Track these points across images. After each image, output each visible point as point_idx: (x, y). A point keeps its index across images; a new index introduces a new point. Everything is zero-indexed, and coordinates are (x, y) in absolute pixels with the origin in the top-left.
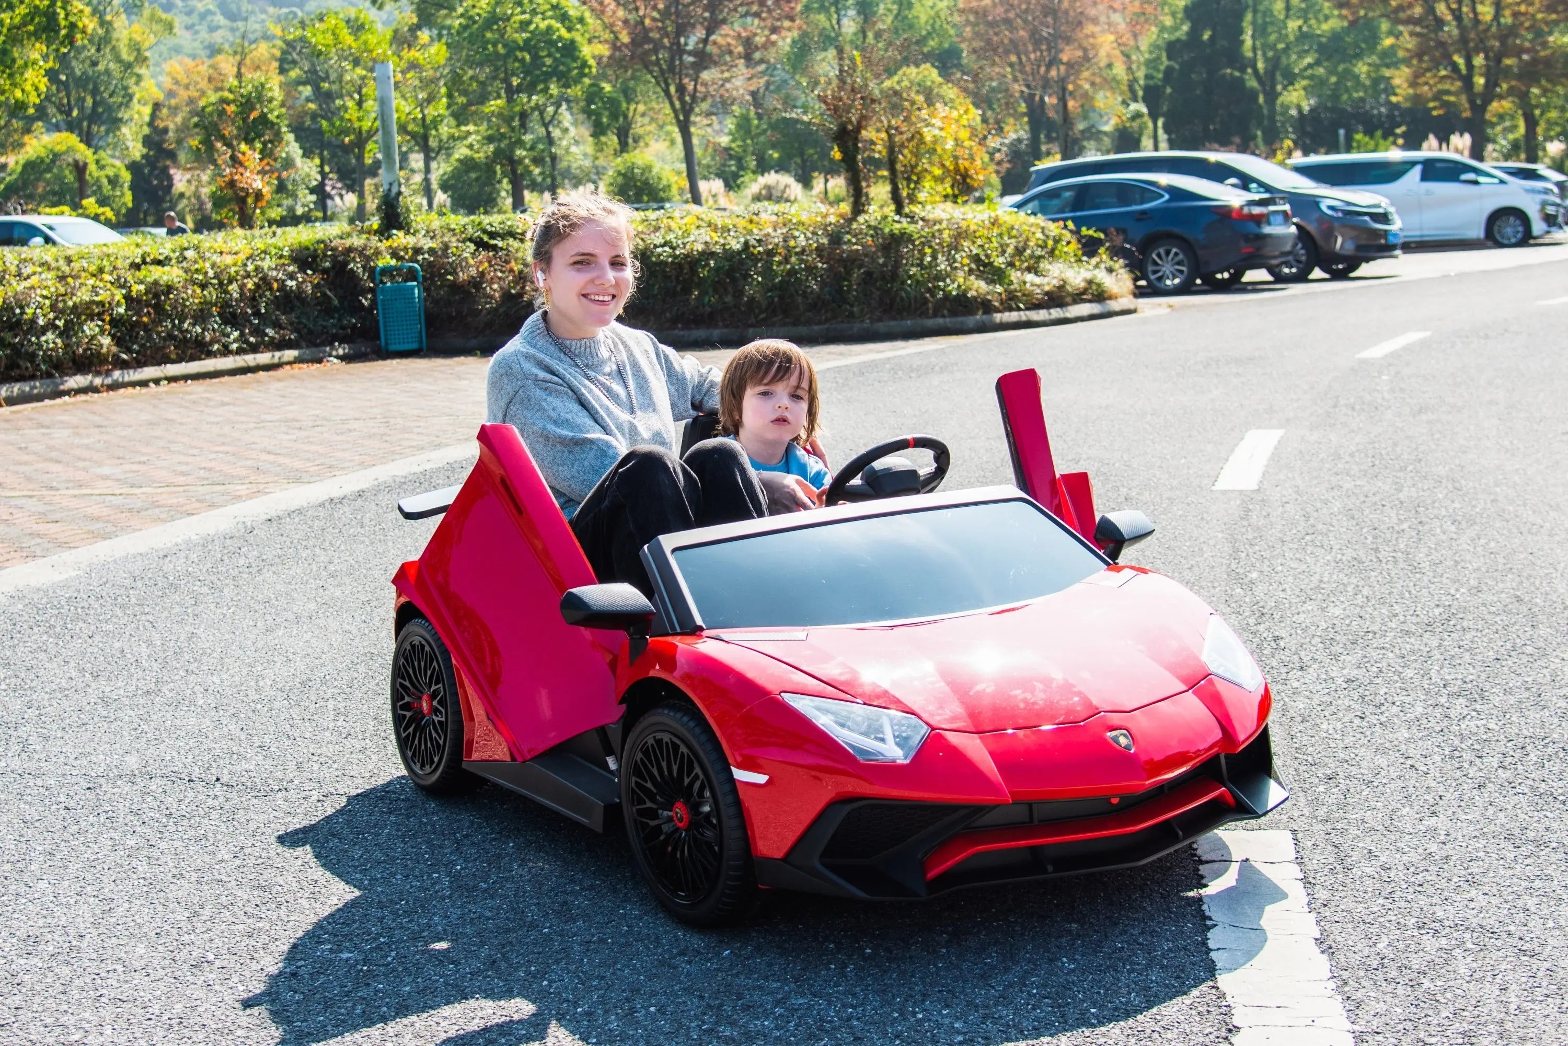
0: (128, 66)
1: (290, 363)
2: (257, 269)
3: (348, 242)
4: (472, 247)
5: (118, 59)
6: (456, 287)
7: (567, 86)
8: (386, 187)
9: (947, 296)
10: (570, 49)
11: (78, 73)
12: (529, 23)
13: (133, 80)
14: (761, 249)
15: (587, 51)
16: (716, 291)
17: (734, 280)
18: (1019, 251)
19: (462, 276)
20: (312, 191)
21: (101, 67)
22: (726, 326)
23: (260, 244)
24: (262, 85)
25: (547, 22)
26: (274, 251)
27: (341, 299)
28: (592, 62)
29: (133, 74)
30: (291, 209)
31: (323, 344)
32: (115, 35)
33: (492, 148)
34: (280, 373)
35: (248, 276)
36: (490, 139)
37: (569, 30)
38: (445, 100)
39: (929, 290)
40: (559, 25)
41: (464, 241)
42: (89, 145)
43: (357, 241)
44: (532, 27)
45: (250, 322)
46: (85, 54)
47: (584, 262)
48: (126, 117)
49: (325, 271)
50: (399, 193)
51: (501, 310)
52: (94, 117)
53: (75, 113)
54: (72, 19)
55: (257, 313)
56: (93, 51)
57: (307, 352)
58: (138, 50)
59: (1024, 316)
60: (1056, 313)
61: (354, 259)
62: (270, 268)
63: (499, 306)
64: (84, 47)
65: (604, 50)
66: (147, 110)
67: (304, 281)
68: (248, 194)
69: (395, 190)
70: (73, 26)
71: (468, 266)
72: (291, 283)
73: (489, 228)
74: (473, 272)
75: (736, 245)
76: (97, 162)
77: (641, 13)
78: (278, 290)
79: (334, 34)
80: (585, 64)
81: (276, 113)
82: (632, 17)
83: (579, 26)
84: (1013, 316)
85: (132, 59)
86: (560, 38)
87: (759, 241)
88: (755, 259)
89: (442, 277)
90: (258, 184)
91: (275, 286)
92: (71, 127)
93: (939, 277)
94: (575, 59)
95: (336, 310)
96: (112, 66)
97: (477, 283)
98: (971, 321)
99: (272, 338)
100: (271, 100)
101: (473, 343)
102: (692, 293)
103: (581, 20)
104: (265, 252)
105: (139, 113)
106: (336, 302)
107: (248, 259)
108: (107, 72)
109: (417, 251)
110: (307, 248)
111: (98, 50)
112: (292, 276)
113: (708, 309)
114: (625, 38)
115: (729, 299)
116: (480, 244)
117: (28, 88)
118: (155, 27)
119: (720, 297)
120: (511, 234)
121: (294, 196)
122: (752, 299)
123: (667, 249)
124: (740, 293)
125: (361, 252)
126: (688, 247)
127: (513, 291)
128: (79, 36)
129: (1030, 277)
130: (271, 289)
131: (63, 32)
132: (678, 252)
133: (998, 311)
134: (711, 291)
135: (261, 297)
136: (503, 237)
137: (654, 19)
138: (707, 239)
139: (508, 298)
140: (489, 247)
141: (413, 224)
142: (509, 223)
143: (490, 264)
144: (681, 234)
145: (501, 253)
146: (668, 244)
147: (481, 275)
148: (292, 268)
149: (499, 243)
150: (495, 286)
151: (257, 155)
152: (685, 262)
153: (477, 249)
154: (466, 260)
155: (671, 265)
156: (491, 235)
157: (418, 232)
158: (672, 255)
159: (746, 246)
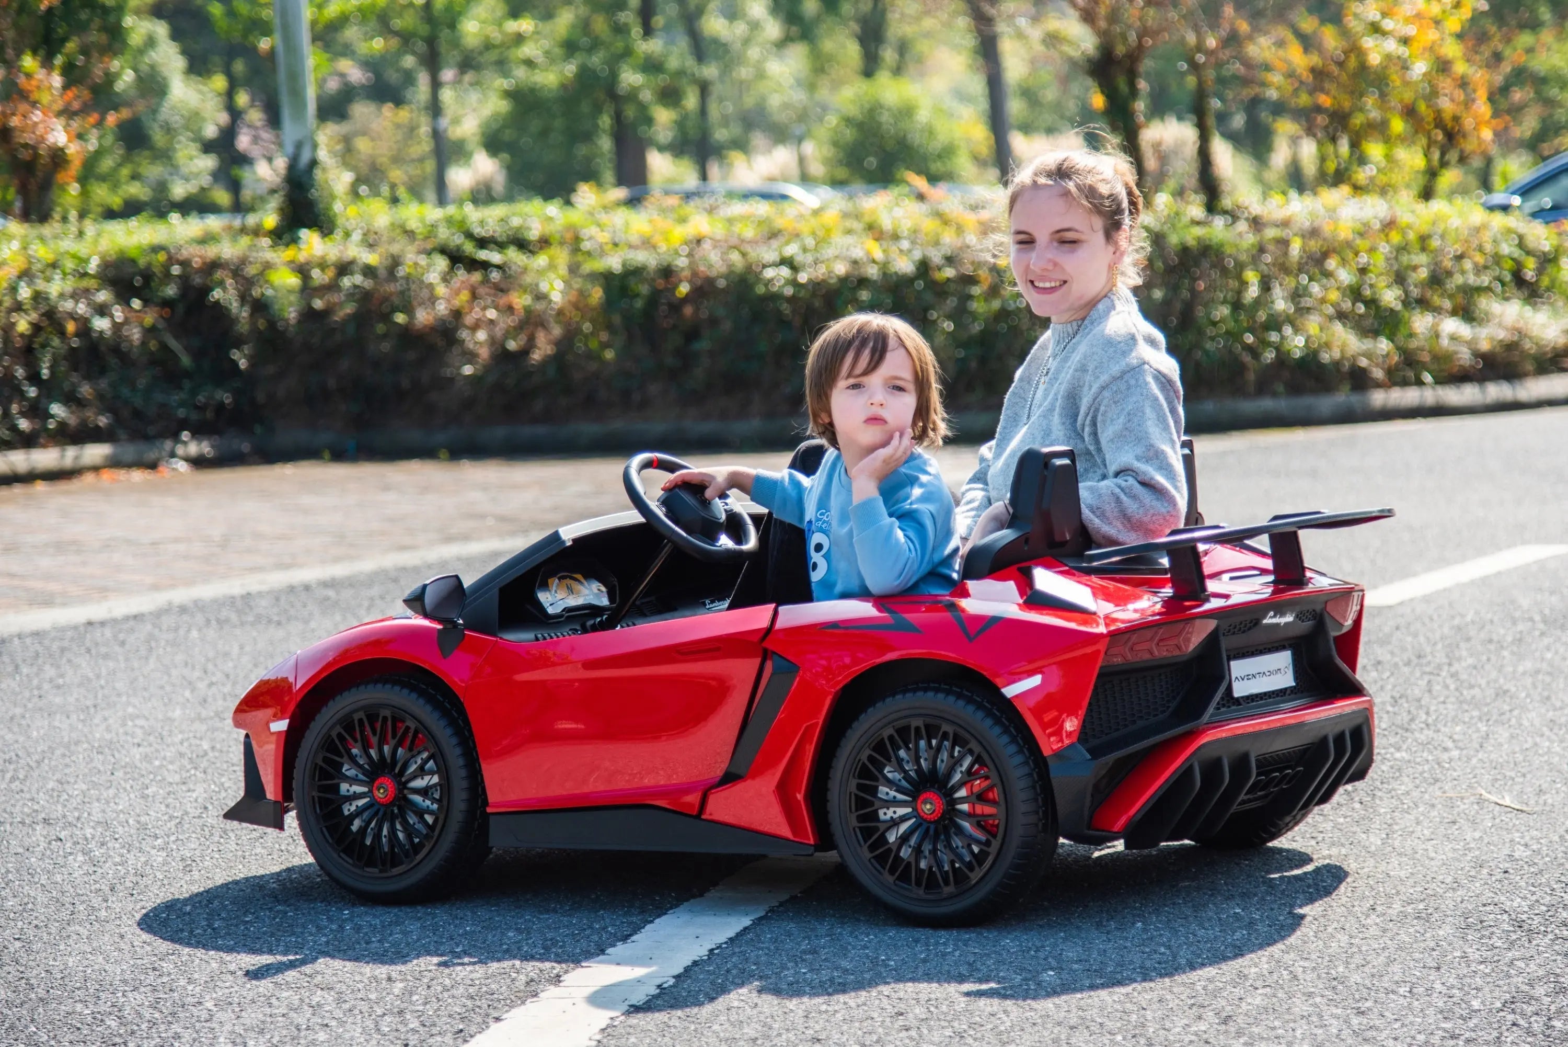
1: (96, 469)
2: (38, 297)
3: (211, 252)
4: (442, 263)
6: (412, 337)
8: (291, 150)
9: (1283, 359)
14: (950, 273)
18: (1436, 280)
19: (423, 317)
20: (208, 147)
23: (43, 252)
26: (69, 265)
27: (197, 355)
30: (162, 187)
31: (162, 435)
33: (570, 69)
34: (75, 484)
35: (18, 307)
36: (570, 47)
39: (1249, 348)
41: (429, 253)
43: (228, 250)
45: (22, 395)
49: (167, 303)
50: (314, 163)
51: (492, 378)
55: (34, 378)
57: (129, 451)
59: (1429, 395)
60: (1496, 391)
61: (221, 284)
62: (62, 296)
63: (487, 369)
67: (126, 321)
68: (33, 155)
69: (305, 157)
71: (433, 299)
72: (101, 324)
73: (478, 231)
74: (442, 308)
75: (904, 266)
78: (77, 334)
84: (1409, 396)
87: (948, 260)
89: (386, 317)
90: (58, 136)
91: (71, 327)
93: (1275, 324)
95: (187, 374)
98: (1326, 403)
99: (62, 425)
101: (440, 437)
104: (54, 265)
106: (186, 360)
107: (20, 277)
109: (344, 268)
112: (102, 310)
116: (456, 258)
120: (522, 244)
121: (165, 156)
123: (784, 271)
125: (237, 270)
126: (822, 269)
127: (510, 345)
129: (1451, 326)
130: (62, 333)
133: (1378, 385)
135: (44, 346)
136: (502, 246)
138: (858, 253)
139: (502, 356)
140: (474, 265)
141: (340, 221)
142: (516, 222)
143: (474, 296)
144: (810, 242)
145: (495, 275)
146: (788, 262)
147: (457, 314)
148: (103, 296)
149: (495, 257)
150: (481, 335)
151: (57, 80)
152: (814, 294)
153: (452, 268)
154: (431, 286)
155: (792, 300)
156: (482, 243)
157: (347, 235)
158: (794, 283)
159: (924, 267)
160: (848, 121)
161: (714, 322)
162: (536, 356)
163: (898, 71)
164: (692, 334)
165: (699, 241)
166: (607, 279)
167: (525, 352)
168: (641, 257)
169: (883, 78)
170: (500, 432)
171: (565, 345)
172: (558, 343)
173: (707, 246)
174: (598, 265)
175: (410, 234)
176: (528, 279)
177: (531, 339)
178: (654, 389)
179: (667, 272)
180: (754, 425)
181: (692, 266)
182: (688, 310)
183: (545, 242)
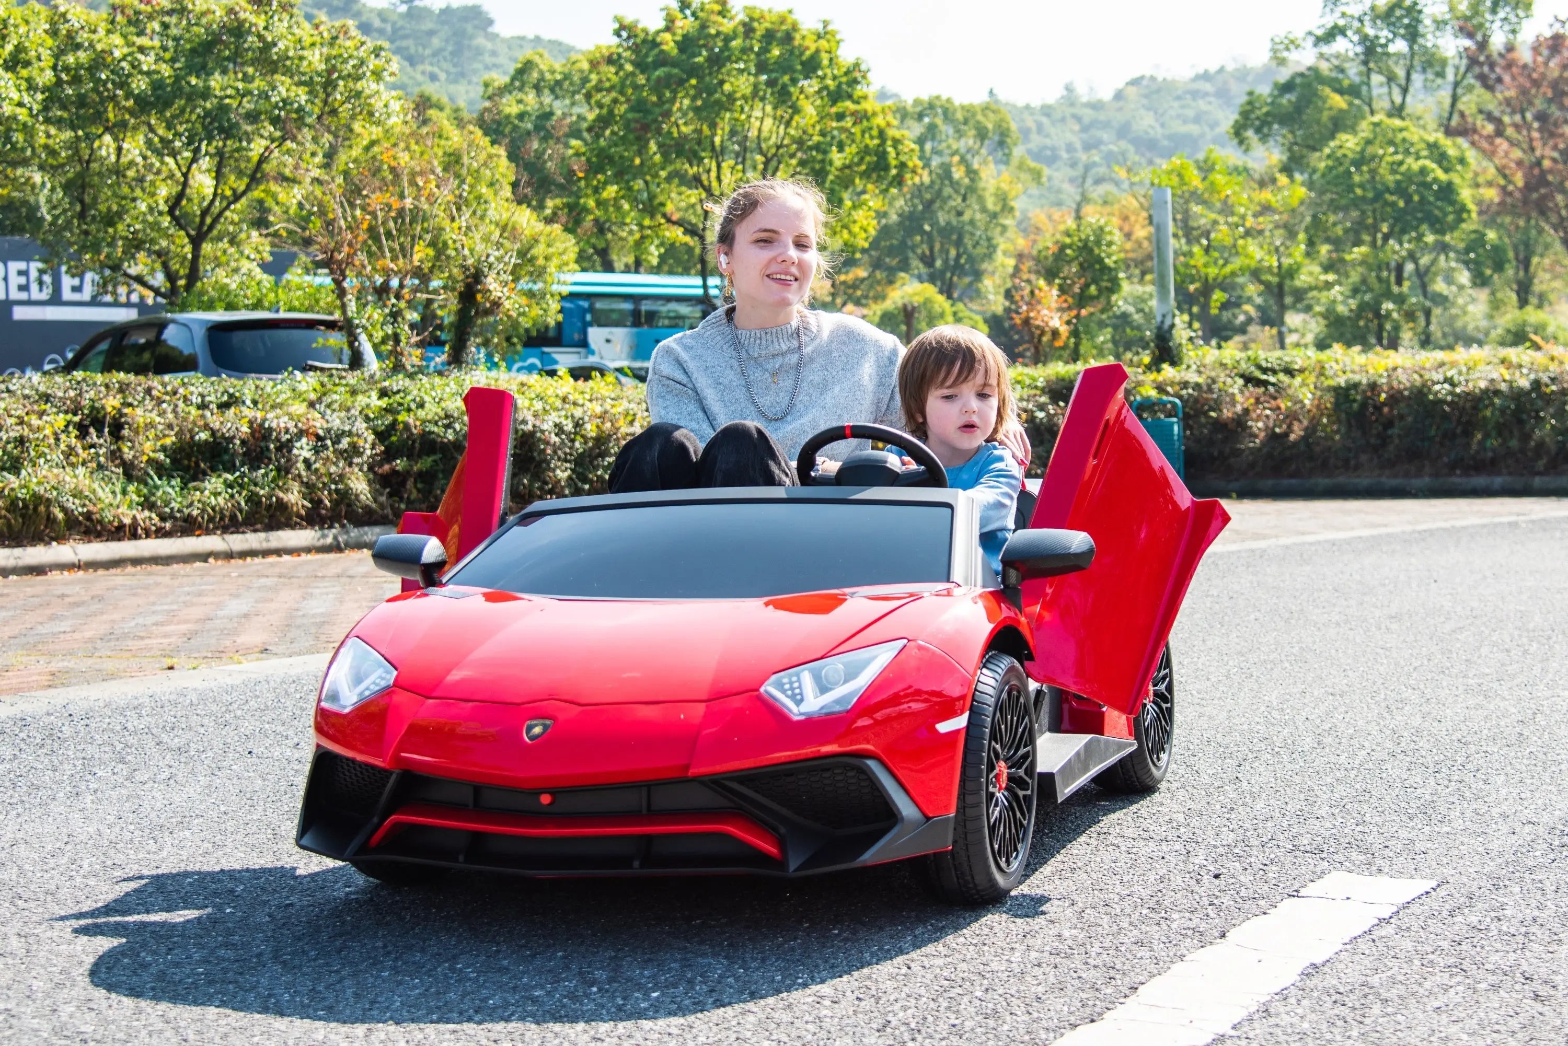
0: (994, 216)
4: (1240, 382)
5: (984, 210)
6: (1219, 425)
7: (1442, 232)
8: (1159, 319)
10: (1447, 192)
11: (942, 223)
12: (1401, 163)
13: (999, 229)
14: (1554, 388)
15: (1466, 195)
16: (1500, 434)
17: (1521, 422)
19: (1227, 413)
21: (966, 217)
22: (1510, 474)
24: (1101, 229)
25: (1421, 162)
28: (1472, 206)
29: (997, 224)
32: (981, 185)
36: (1355, 291)
37: (1446, 170)
38: (1303, 247)
40: (1434, 166)
41: (1233, 376)
42: (949, 297)
44: (1403, 168)
46: (952, 203)
47: (767, 239)
48: (990, 268)
50: (1173, 326)
51: (1265, 450)
52: (957, 268)
53: (938, 263)
54: (903, 158)
56: (959, 200)
58: (1004, 200)
63: (1263, 445)
64: (950, 197)
65: (1491, 194)
66: (1011, 262)
68: (1043, 333)
69: (1168, 323)
70: (902, 166)
71: (1233, 403)
72: (1041, 415)
73: (1264, 364)
74: (1238, 408)
75: (1524, 383)
76: (955, 314)
77: (1538, 153)
79: (1180, 175)
80: (1463, 209)
81: (1114, 258)
82: (1528, 159)
83: (1459, 167)
85: (998, 209)
86: (1436, 180)
87: (1553, 380)
88: (1548, 399)
89: (1205, 413)
92: (932, 279)
94: (1452, 203)
96: (978, 216)
97: (1240, 422)
100: (1110, 244)
101: (1235, 485)
102: (1473, 435)
103: (1462, 161)
105: (1004, 262)
108: (972, 222)
109: (1185, 385)
110: (1063, 380)
111: (964, 199)
112: (1042, 407)
113: (1490, 454)
114: (1519, 180)
115: (1514, 443)
116: (1249, 380)
117: (856, 229)
118: (1023, 176)
119: (1505, 441)
120: (1289, 372)
122: (1541, 444)
123: (1446, 386)
124: (1526, 437)
126: (1471, 385)
127: (1277, 430)
128: (908, 176)
131: (894, 172)
132: (1458, 390)
134: (1494, 434)
136: (1274, 372)
137: (1554, 160)
138: (1495, 375)
139: (1273, 437)
140: (1259, 383)
141: (1186, 360)
142: (1287, 359)
143: (1258, 401)
144: (1464, 369)
145: (1271, 389)
146: (1449, 380)
147: (1246, 411)
148: (1044, 399)
149: (1272, 379)
150: (1260, 425)
151: (1055, 292)
152: (1466, 400)
153: (1245, 385)
154: (1233, 395)
155: (1450, 404)
156: (1265, 371)
157: (1189, 367)
158: (1451, 393)
159: (1536, 384)
160: (1509, 331)
161: (1401, 417)
162: (1292, 437)
163: (1540, 306)
164: (1389, 424)
165: (1395, 369)
166: (1336, 390)
167: (1286, 435)
168: (1356, 378)
169: (1529, 309)
170: (1269, 483)
171: (1310, 431)
172: (1306, 429)
173: (1400, 370)
174: (1332, 383)
175: (1223, 365)
176: (1290, 392)
177: (1290, 426)
178: (1364, 458)
179: (1373, 386)
180: (1426, 481)
181: (1389, 384)
182: (1386, 410)
183: (1301, 371)
